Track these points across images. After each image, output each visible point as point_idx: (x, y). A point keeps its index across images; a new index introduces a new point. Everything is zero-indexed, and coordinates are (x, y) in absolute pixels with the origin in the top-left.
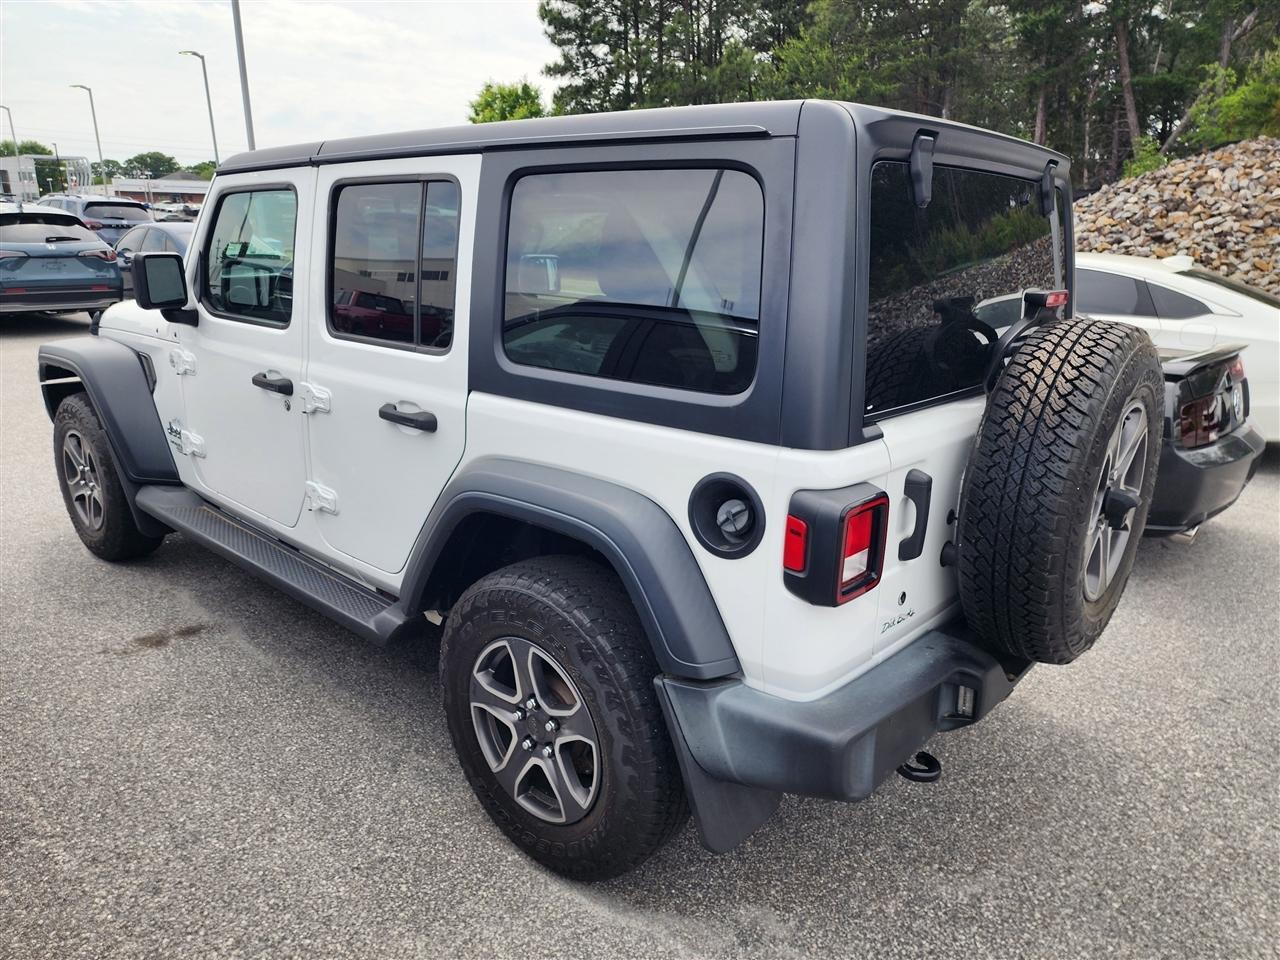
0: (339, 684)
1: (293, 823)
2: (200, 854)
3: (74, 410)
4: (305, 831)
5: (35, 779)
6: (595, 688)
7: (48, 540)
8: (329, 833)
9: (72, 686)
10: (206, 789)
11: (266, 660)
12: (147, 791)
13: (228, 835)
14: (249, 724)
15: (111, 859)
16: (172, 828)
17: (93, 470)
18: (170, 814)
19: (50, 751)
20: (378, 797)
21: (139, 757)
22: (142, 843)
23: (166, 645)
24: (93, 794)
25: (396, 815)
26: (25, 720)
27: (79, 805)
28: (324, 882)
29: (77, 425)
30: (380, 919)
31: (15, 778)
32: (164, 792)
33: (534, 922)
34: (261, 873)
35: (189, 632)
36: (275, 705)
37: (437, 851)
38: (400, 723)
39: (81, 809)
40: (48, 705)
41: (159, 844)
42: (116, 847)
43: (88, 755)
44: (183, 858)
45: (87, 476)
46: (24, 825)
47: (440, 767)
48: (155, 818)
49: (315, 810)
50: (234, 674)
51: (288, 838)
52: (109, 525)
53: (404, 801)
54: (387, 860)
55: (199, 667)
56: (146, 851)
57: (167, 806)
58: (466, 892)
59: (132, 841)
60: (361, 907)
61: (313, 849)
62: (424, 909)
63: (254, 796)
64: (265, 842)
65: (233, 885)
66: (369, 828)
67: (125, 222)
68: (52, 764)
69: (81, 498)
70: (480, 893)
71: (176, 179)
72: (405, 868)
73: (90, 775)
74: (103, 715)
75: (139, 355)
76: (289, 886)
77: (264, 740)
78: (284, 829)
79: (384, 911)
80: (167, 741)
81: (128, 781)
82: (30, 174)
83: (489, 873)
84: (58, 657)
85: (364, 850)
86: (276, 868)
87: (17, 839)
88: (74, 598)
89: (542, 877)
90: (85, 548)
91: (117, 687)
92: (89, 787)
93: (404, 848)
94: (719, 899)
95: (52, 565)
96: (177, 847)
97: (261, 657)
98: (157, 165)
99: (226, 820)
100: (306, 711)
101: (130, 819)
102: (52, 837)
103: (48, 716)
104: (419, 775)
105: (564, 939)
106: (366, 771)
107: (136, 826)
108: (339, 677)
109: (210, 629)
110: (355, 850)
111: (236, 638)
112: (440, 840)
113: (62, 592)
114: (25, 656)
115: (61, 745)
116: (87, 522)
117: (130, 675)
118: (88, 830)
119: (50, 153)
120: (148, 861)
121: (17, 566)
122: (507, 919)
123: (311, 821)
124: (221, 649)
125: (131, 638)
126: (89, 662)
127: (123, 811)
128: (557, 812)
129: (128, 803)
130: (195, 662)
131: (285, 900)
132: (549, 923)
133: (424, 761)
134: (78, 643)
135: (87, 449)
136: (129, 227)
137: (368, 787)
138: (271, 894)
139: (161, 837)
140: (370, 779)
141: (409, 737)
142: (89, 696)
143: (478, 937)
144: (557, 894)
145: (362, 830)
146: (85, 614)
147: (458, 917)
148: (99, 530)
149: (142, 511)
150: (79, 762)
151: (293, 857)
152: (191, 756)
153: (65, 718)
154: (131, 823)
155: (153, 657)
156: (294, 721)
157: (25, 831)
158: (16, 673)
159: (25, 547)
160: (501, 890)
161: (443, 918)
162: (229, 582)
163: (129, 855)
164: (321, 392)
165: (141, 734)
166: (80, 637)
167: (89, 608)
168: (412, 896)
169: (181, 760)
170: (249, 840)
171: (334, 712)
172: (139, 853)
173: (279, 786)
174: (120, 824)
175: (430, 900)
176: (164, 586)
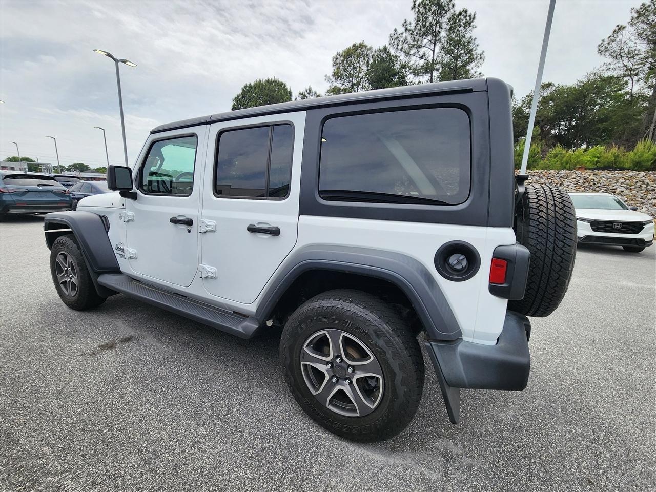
0: (208, 358)
1: (208, 436)
2: (160, 464)
3: (64, 242)
4: (216, 439)
5: (47, 435)
6: (385, 350)
7: (44, 303)
8: (229, 439)
9: (66, 375)
10: (155, 424)
11: (169, 350)
12: (120, 430)
13: (174, 450)
14: (169, 383)
15: (105, 480)
16: (140, 451)
17: (73, 269)
18: (137, 443)
19: (56, 415)
20: (247, 414)
21: (111, 410)
22: (123, 465)
23: (115, 348)
24: (87, 439)
25: (260, 422)
26: (38, 399)
27: (79, 447)
28: (237, 469)
29: (66, 248)
30: (274, 487)
31: (33, 437)
32: (131, 429)
33: (352, 471)
34: (199, 471)
35: (126, 340)
36: (179, 372)
37: (288, 439)
38: (244, 373)
39: (80, 449)
40: (52, 387)
41: (134, 463)
42: (107, 471)
43: (80, 414)
44: (151, 470)
45: (68, 272)
46: (41, 469)
47: (271, 393)
48: (128, 447)
49: (218, 426)
50: (154, 358)
51: (208, 446)
52: (80, 294)
53: (261, 414)
54: (265, 449)
55: (135, 357)
56: (127, 470)
57: (135, 438)
58: (312, 460)
59: (116, 465)
60: (262, 481)
61: (224, 450)
62: (295, 475)
63: (183, 423)
64: (196, 450)
65: (185, 483)
66: (249, 432)
67: (70, 183)
68: (58, 423)
69: (65, 283)
70: (319, 459)
71: (89, 172)
72: (276, 452)
73: (83, 426)
74: (86, 389)
75: (100, 216)
76: (218, 476)
77: (179, 391)
78: (204, 440)
79: (275, 481)
80: (126, 399)
81: (108, 426)
82: (25, 169)
83: (318, 447)
84: (56, 360)
85: (251, 445)
86: (207, 466)
87: (37, 480)
88: (62, 329)
89: (344, 444)
90: (65, 305)
91: (92, 372)
92: (83, 434)
93: (271, 440)
94: (424, 439)
95: (47, 314)
96: (145, 463)
97: (166, 349)
98: (82, 168)
99: (170, 441)
100: (196, 373)
101: (113, 450)
102: (62, 473)
103: (53, 394)
104: (262, 398)
105: (371, 478)
106: (236, 400)
107: (117, 454)
108: (207, 354)
109: (136, 338)
110: (246, 446)
111: (150, 341)
112: (287, 432)
113: (54, 327)
114: (36, 362)
115: (63, 410)
116: (67, 293)
117: (99, 365)
118: (87, 463)
119: (35, 161)
120: (129, 477)
121: (27, 316)
122: (339, 472)
123: (218, 433)
124: (144, 347)
125: (96, 346)
126: (74, 361)
127: (107, 446)
128: (355, 411)
129: (110, 440)
130: (132, 355)
131: (218, 486)
132: (359, 470)
133: (262, 391)
134: (66, 352)
135: (70, 259)
136: (72, 185)
137: (241, 409)
138: (209, 484)
139: (134, 458)
140: (240, 405)
141: (250, 380)
142: (76, 380)
143: (329, 486)
144: (355, 452)
145: (246, 434)
146: (69, 337)
147: (314, 476)
148: (74, 296)
149: (101, 285)
150: (75, 419)
151: (215, 457)
152: (142, 406)
153: (64, 394)
154: (114, 453)
155: (110, 355)
156: (191, 379)
157: (42, 473)
158: (31, 372)
159: (31, 307)
160: (329, 456)
161: (307, 478)
162: (141, 315)
163: (116, 476)
164: (211, 223)
165: (110, 397)
166: (67, 349)
167: (71, 333)
168: (286, 468)
169: (136, 408)
170: (187, 451)
171: (211, 372)
172: (123, 473)
173: (195, 415)
174: (107, 455)
175: (296, 469)
176: (108, 320)
